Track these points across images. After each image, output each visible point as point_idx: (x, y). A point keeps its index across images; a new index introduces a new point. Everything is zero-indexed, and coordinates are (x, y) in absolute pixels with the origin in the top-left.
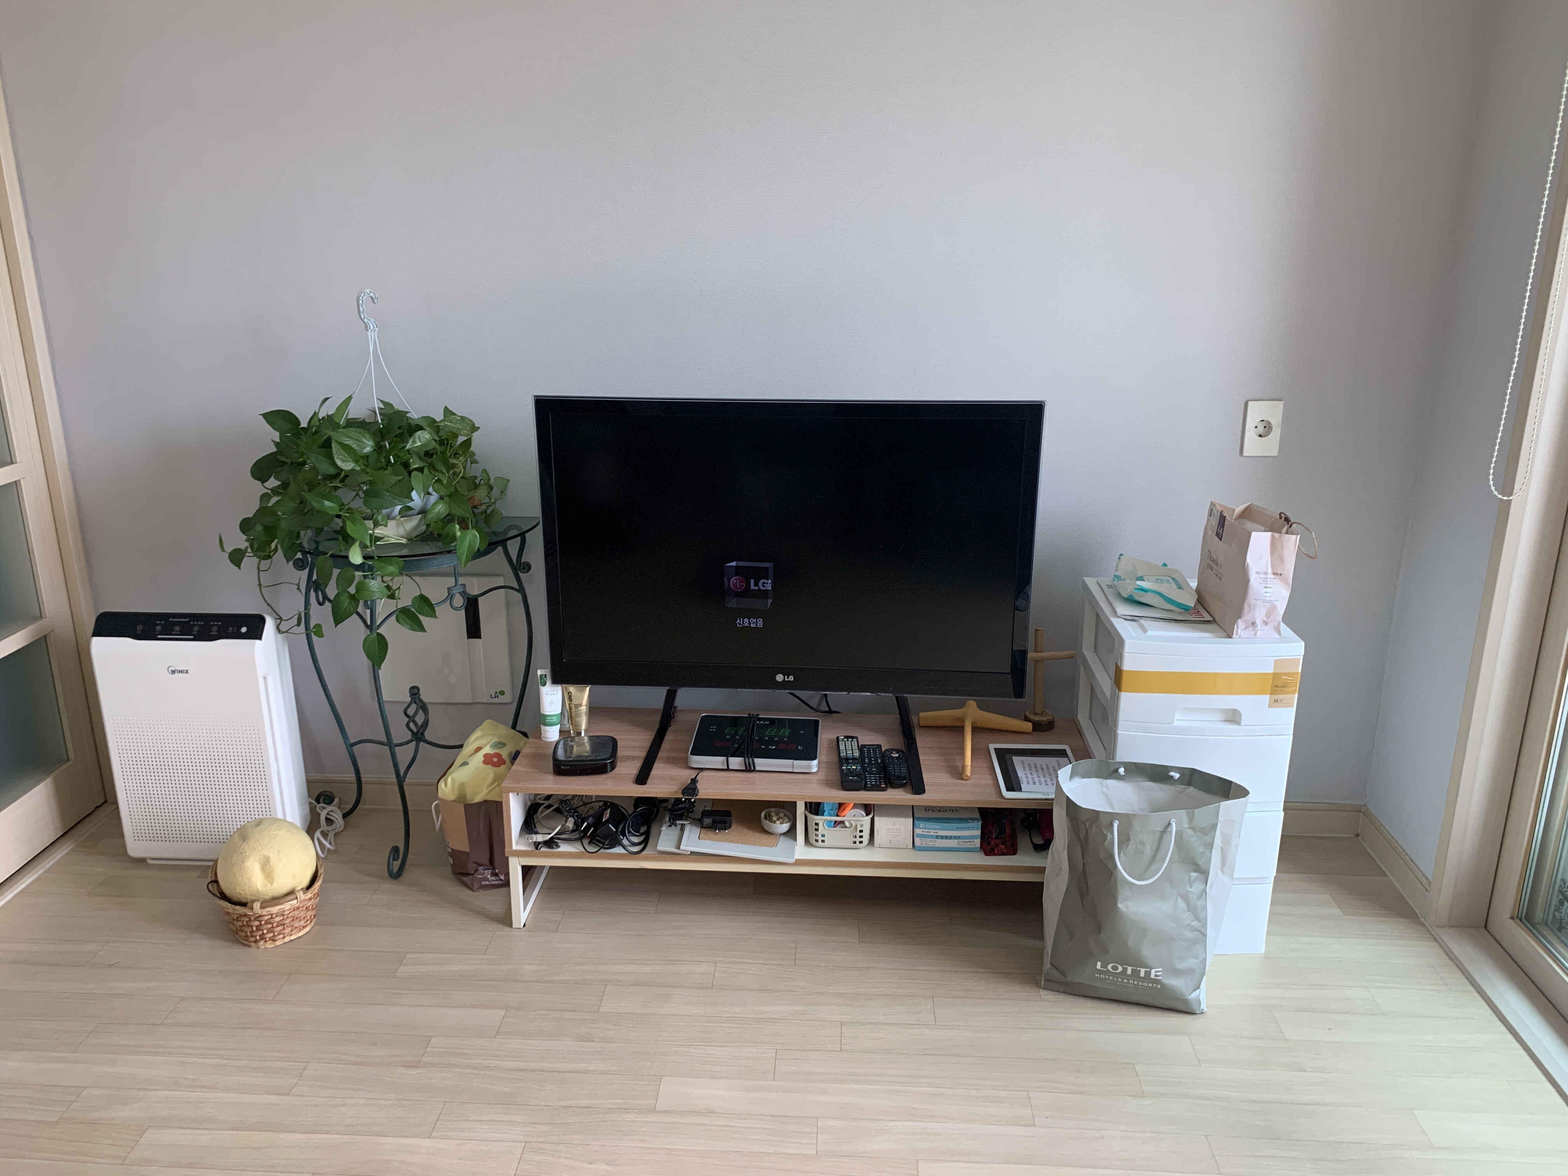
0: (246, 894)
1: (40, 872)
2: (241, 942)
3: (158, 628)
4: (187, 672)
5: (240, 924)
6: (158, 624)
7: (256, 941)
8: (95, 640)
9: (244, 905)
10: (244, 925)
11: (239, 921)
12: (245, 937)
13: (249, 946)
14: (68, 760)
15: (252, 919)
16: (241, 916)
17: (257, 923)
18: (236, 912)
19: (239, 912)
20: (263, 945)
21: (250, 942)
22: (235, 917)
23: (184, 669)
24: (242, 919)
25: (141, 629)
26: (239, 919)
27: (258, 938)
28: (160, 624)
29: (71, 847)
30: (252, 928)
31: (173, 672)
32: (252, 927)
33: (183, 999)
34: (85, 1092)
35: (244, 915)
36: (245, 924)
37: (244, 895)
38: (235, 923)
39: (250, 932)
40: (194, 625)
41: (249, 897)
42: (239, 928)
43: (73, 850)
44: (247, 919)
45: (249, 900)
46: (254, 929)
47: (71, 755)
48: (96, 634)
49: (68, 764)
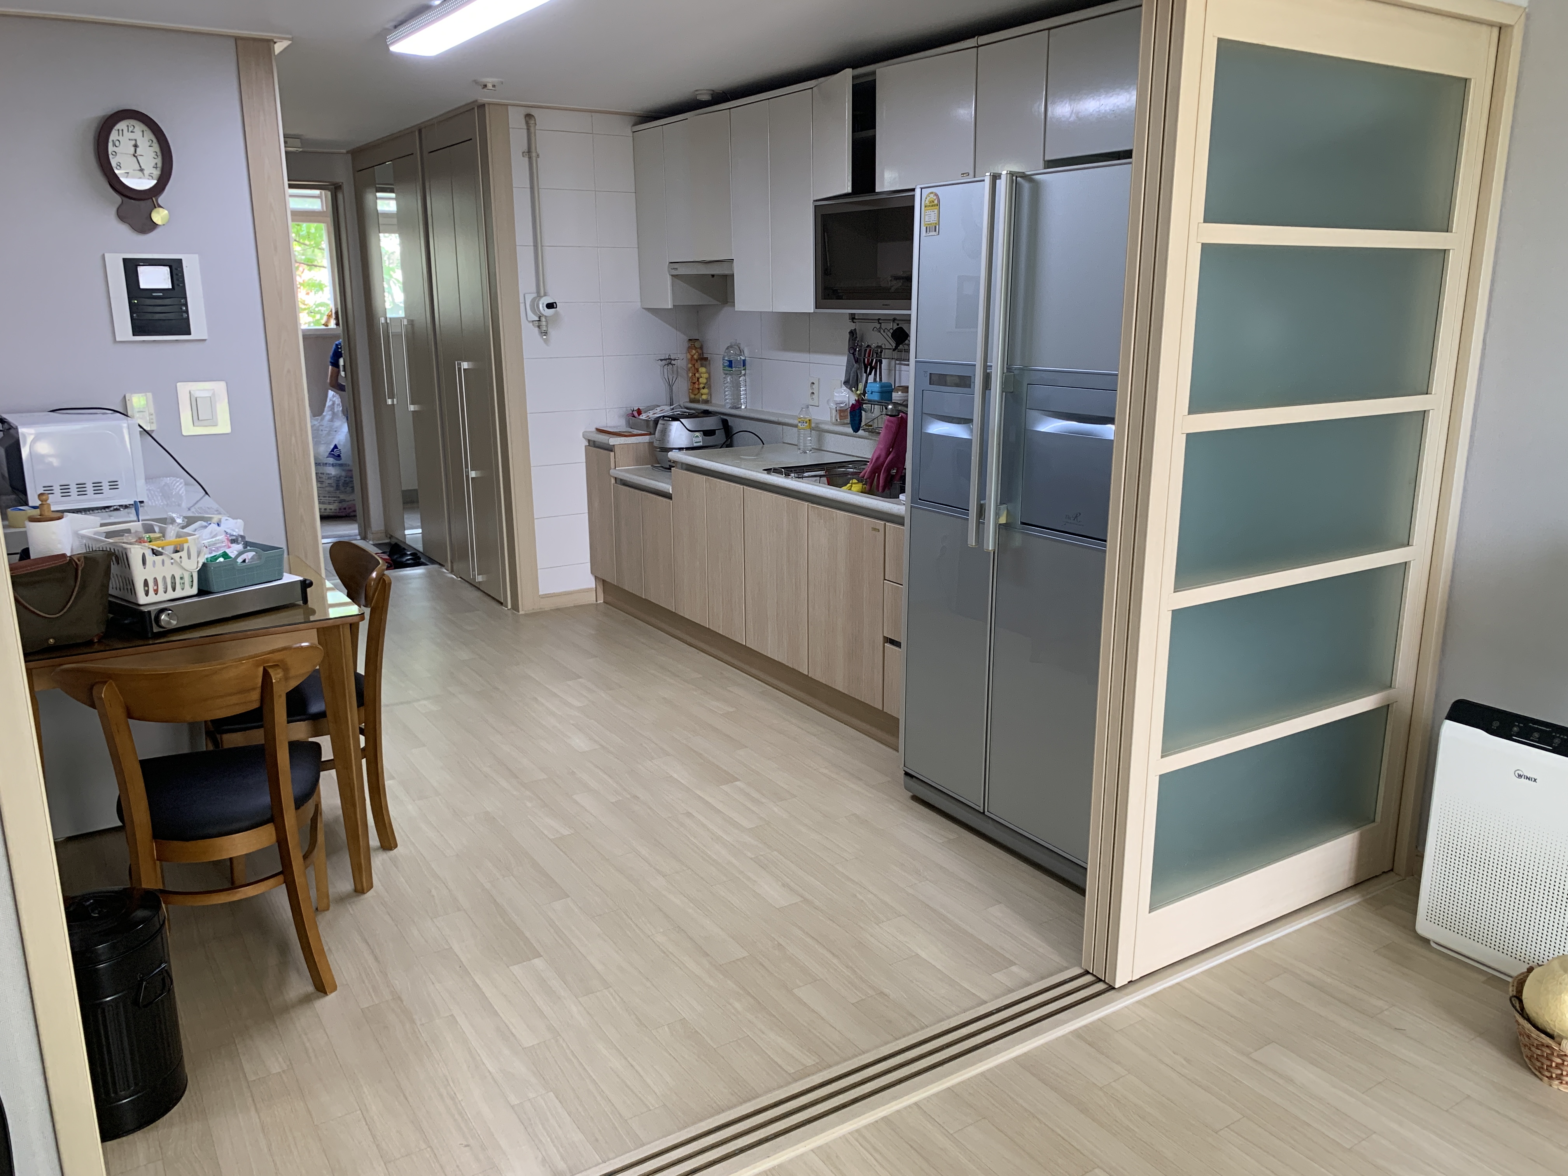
0: (1555, 1026)
1: (1332, 912)
2: (1530, 1069)
3: (1515, 729)
4: (1535, 780)
5: (1539, 1052)
6: (1516, 726)
7: (1551, 1078)
8: (1448, 723)
9: (1551, 1037)
10: (1543, 1056)
11: (1539, 1049)
12: (1539, 1067)
13: (1541, 1080)
14: (1374, 821)
15: (1555, 1054)
16: (1543, 1045)
17: (1559, 1061)
18: (1539, 1039)
19: (1544, 1041)
20: (1557, 1085)
21: (1543, 1075)
22: (1536, 1042)
23: (1531, 777)
24: (1544, 1049)
25: (1496, 725)
26: (1540, 1048)
27: (1554, 1076)
28: (1518, 726)
29: (1359, 900)
30: (1552, 1063)
31: (1520, 776)
32: (1552, 1061)
33: (1468, 1097)
34: (1374, 1136)
35: (1547, 1046)
36: (1545, 1055)
37: (1552, 1026)
38: (1533, 1049)
39: (1547, 1066)
40: (1554, 737)
41: (1557, 1031)
42: (1535, 1056)
43: (1359, 903)
44: (1549, 1052)
45: (1555, 1034)
46: (1554, 1065)
47: (1378, 818)
48: (1450, 717)
49: (1373, 825)
